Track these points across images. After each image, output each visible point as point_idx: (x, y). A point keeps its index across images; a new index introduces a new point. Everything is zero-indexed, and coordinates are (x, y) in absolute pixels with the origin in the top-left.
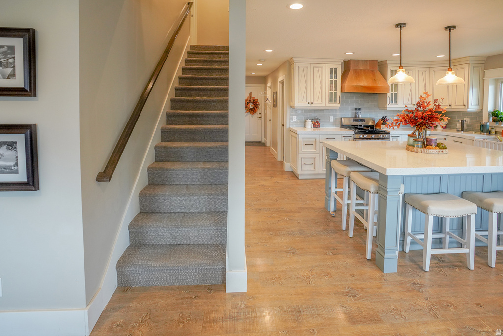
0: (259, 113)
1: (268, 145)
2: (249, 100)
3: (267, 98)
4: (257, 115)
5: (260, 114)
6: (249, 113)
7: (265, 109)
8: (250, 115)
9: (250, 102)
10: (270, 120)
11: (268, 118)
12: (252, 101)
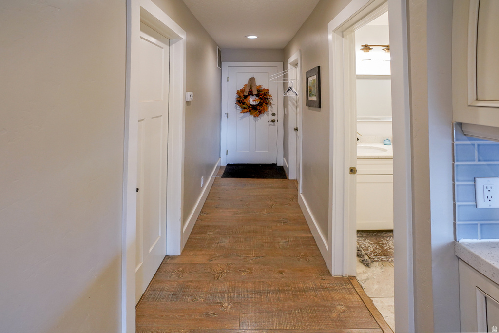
0: (270, 113)
1: (292, 176)
2: (247, 90)
3: (290, 85)
4: (265, 118)
5: (274, 114)
6: (248, 114)
7: (285, 105)
8: (251, 117)
9: (251, 93)
10: (296, 129)
11: (292, 124)
12: (255, 92)
